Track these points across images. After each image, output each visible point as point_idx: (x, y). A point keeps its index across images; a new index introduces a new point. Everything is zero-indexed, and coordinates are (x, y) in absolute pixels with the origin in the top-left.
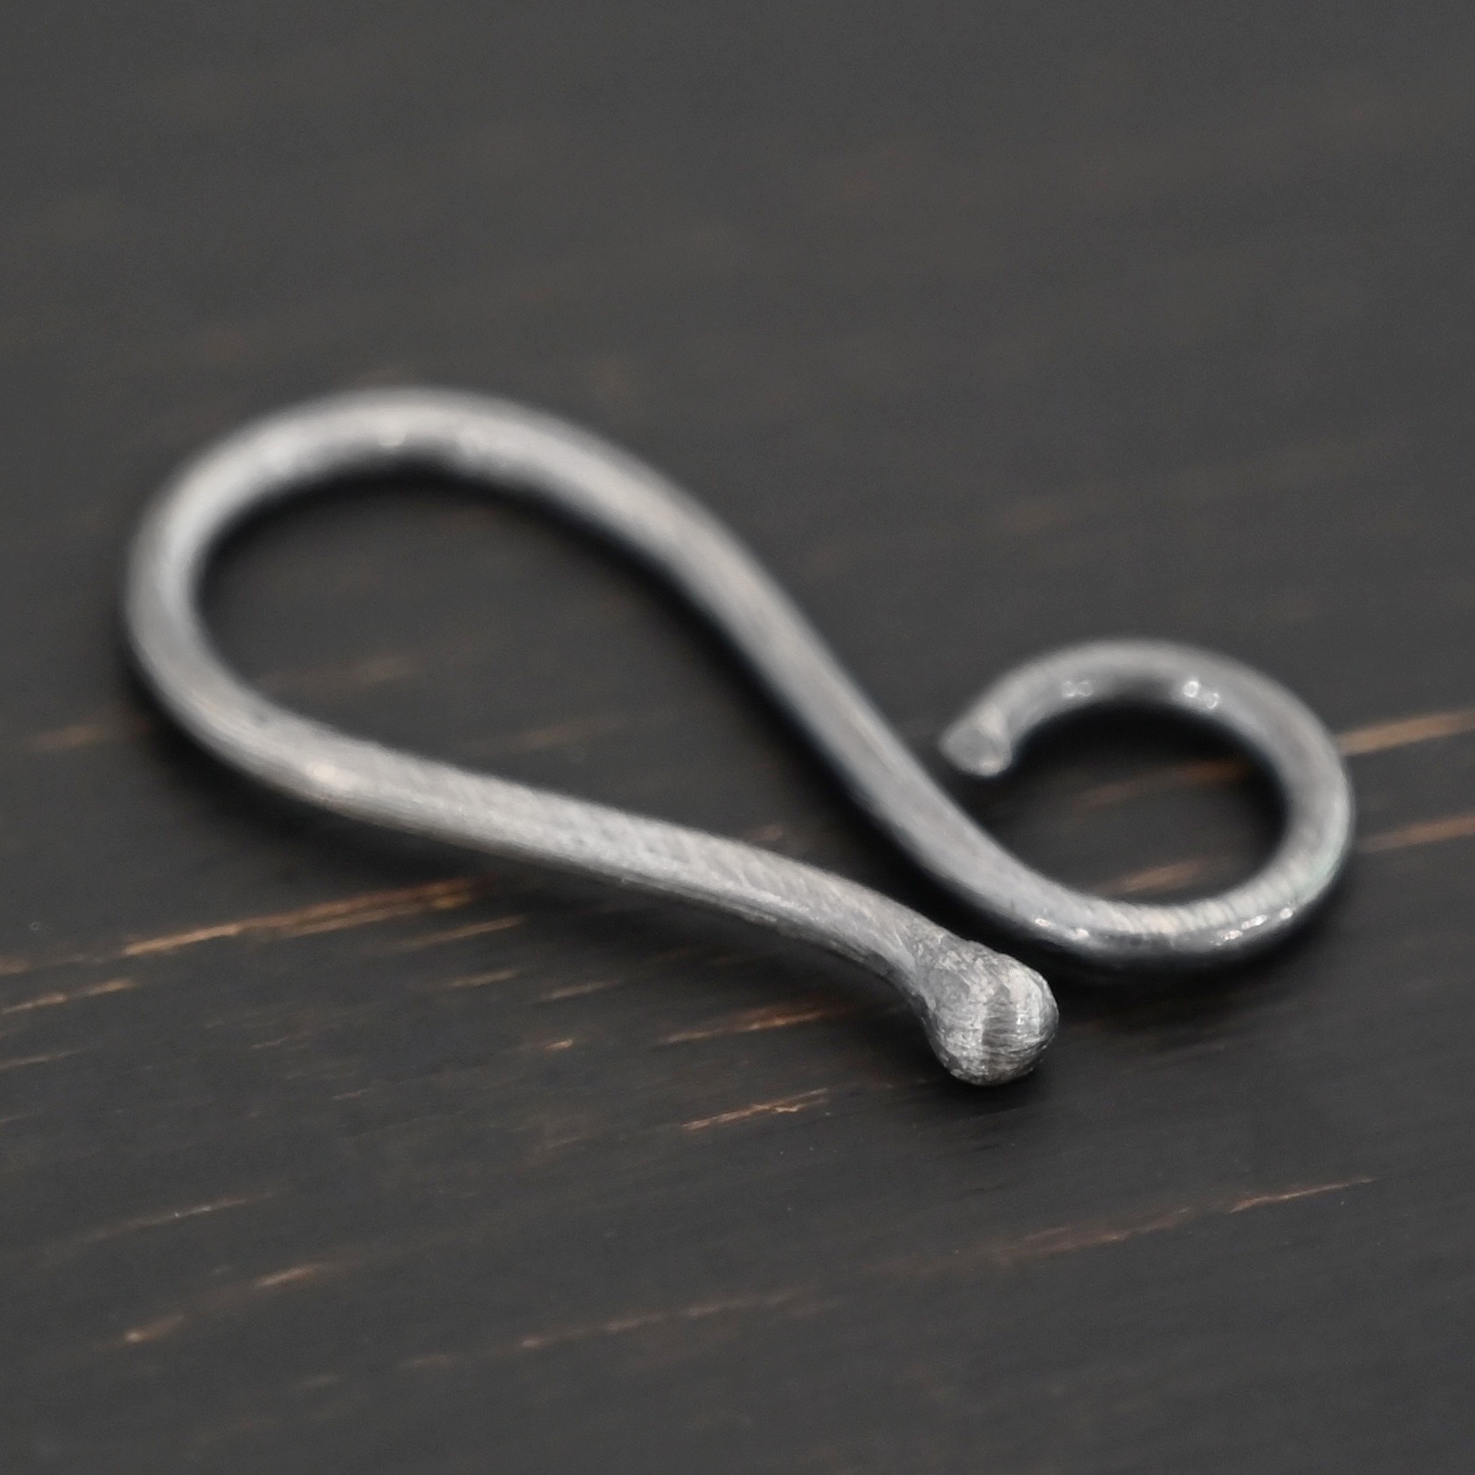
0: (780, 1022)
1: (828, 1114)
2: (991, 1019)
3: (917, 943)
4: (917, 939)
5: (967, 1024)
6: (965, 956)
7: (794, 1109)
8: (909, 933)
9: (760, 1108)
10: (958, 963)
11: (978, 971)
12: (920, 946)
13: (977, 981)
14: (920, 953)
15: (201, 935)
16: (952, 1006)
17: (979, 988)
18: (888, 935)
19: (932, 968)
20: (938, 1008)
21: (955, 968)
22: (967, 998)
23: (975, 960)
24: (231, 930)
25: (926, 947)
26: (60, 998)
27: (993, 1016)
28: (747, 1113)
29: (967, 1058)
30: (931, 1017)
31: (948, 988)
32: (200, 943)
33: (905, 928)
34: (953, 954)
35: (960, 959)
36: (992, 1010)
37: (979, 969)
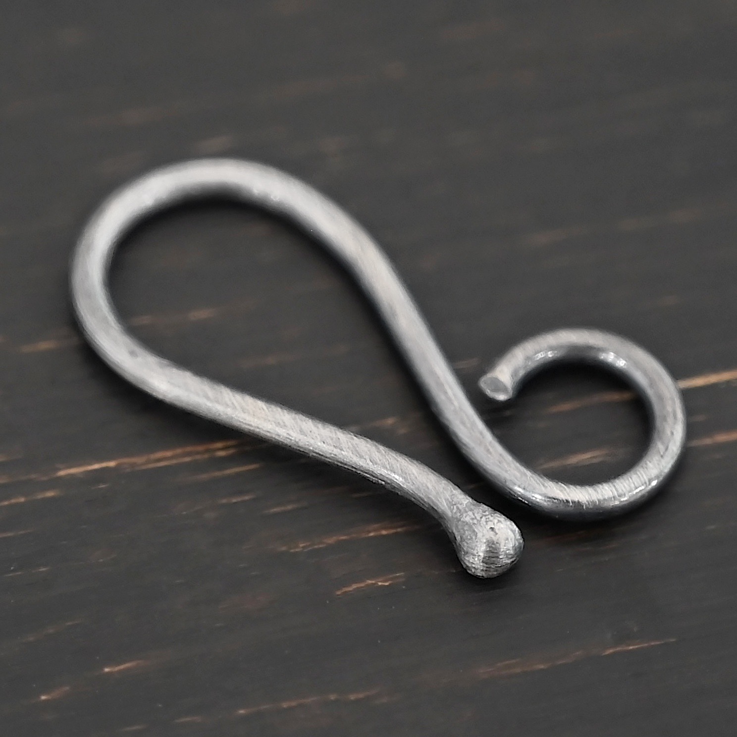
0: (384, 532)
1: (404, 587)
2: (487, 551)
3: (453, 505)
4: (454, 503)
5: (475, 552)
6: (476, 515)
7: (387, 584)
8: (450, 500)
9: (370, 582)
10: (473, 519)
11: (482, 525)
12: (455, 507)
13: (481, 530)
14: (454, 511)
15: (96, 466)
16: (468, 542)
17: (482, 534)
18: (439, 499)
19: (460, 520)
20: (461, 541)
21: (471, 521)
22: (476, 539)
23: (481, 518)
24: (112, 464)
25: (458, 508)
26: (22, 500)
27: (488, 549)
28: (362, 585)
29: (474, 568)
30: (458, 544)
31: (466, 532)
32: (96, 470)
33: (448, 496)
34: (470, 513)
35: (474, 517)
36: (488, 546)
37: (483, 523)
